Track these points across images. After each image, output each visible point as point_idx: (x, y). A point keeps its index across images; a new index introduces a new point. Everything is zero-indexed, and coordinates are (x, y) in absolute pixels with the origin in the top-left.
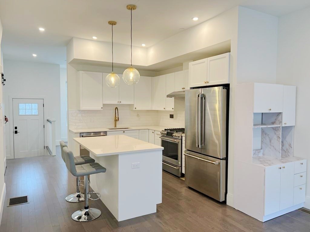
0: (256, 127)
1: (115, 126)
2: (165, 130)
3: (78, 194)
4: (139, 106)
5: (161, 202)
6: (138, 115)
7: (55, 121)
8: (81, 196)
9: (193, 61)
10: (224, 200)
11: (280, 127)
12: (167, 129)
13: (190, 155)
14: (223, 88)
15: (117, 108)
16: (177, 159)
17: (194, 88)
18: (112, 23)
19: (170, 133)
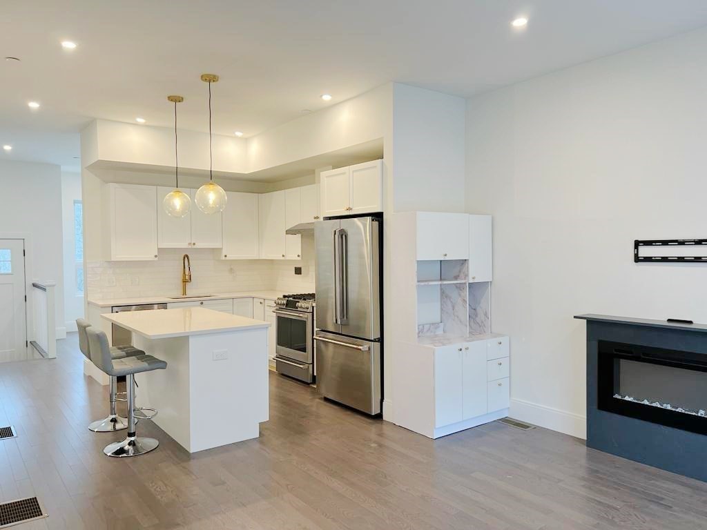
0: (422, 284)
1: (185, 293)
2: (285, 296)
3: (114, 416)
4: (233, 252)
5: (268, 420)
6: (231, 269)
7: (54, 286)
8: (118, 420)
9: (333, 169)
10: (379, 412)
11: (465, 283)
12: (287, 294)
13: (327, 340)
14: (373, 220)
15: (187, 256)
16: (304, 350)
17: (330, 218)
18: (176, 99)
19: (291, 302)
